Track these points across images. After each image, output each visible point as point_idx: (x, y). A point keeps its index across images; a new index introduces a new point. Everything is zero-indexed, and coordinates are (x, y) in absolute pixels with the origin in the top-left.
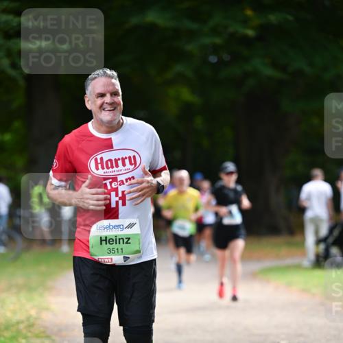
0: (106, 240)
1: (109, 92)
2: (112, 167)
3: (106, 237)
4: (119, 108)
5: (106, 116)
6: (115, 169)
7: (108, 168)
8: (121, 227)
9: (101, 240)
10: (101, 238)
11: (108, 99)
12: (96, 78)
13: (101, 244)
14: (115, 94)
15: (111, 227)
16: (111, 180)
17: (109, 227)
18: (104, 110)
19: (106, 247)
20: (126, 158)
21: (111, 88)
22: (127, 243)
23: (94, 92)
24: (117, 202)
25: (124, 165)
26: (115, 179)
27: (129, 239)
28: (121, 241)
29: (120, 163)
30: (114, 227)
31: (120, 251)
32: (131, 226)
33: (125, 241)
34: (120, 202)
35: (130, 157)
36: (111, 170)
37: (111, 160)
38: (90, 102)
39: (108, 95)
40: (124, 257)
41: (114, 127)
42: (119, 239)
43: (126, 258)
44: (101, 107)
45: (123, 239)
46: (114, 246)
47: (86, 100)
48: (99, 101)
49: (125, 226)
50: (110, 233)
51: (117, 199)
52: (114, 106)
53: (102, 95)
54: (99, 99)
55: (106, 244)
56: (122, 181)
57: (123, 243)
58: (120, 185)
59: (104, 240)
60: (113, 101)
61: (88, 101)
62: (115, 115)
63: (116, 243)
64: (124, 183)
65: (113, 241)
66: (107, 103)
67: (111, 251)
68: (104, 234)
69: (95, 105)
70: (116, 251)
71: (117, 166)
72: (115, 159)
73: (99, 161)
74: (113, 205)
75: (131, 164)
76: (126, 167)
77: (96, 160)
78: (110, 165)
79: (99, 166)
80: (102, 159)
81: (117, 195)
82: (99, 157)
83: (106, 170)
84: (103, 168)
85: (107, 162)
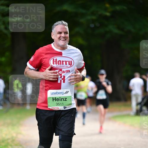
0: (55, 99)
2: (61, 64)
3: (55, 98)
4: (67, 39)
5: (61, 43)
6: (62, 65)
7: (59, 64)
8: (63, 93)
9: (53, 99)
10: (53, 98)
11: (63, 35)
12: (58, 25)
13: (53, 101)
15: (58, 93)
16: (59, 70)
17: (57, 93)
18: (60, 40)
19: (55, 102)
20: (67, 61)
21: (65, 30)
22: (65, 100)
23: (56, 31)
24: (61, 81)
25: (66, 64)
26: (61, 70)
27: (66, 98)
28: (63, 99)
29: (64, 63)
30: (59, 93)
31: (62, 104)
32: (67, 92)
33: (64, 99)
34: (62, 81)
35: (69, 61)
36: (60, 65)
37: (60, 61)
39: (63, 33)
40: (64, 107)
41: (64, 48)
42: (62, 99)
43: (65, 107)
44: (59, 38)
46: (59, 102)
48: (59, 35)
51: (61, 79)
52: (65, 38)
53: (60, 33)
54: (59, 34)
55: (55, 101)
56: (64, 71)
57: (63, 100)
58: (63, 73)
59: (54, 99)
60: (65, 36)
61: (53, 35)
62: (65, 43)
63: (60, 101)
64: (64, 73)
65: (59, 99)
66: (62, 37)
67: (58, 104)
68: (54, 96)
69: (57, 37)
70: (60, 104)
71: (63, 64)
72: (62, 61)
73: (55, 60)
74: (59, 82)
75: (69, 64)
76: (67, 65)
77: (54, 59)
78: (59, 63)
79: (55, 62)
80: (56, 59)
81: (61, 77)
82: (55, 59)
83: (57, 65)
84: (56, 64)
85: (58, 61)
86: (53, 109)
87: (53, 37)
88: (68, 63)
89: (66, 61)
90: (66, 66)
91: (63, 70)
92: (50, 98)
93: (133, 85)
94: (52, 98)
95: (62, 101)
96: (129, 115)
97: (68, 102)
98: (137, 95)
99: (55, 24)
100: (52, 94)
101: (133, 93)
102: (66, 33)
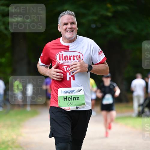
0: (66, 98)
1: (69, 22)
3: (67, 97)
4: (75, 31)
5: (68, 35)
6: (69, 61)
8: (74, 91)
9: (64, 99)
10: (64, 97)
11: (69, 26)
12: (63, 15)
13: (64, 100)
14: (73, 23)
15: (69, 92)
16: (66, 66)
17: (68, 91)
18: (67, 32)
19: (66, 102)
20: (75, 56)
21: (71, 21)
22: (77, 100)
23: (62, 22)
26: (68, 66)
27: (78, 97)
28: (74, 98)
29: (72, 58)
30: (70, 92)
32: (79, 91)
33: (77, 98)
35: (77, 56)
36: (67, 61)
37: (67, 56)
38: (60, 28)
39: (69, 24)
40: (76, 107)
41: (71, 41)
42: (73, 98)
44: (66, 30)
45: (75, 98)
47: (59, 26)
48: (65, 27)
49: (76, 91)
50: (69, 95)
51: (70, 76)
52: (72, 30)
53: (66, 24)
55: (67, 100)
57: (76, 100)
60: (71, 27)
61: (59, 27)
62: (72, 34)
63: (72, 100)
66: (68, 28)
68: (65, 95)
70: (72, 104)
72: (70, 56)
73: (61, 56)
75: (77, 59)
77: (60, 55)
78: (66, 59)
79: (61, 58)
80: (62, 55)
81: (70, 74)
82: (61, 54)
83: (64, 61)
84: (63, 60)
85: (65, 57)
95: (74, 100)
100: (63, 92)
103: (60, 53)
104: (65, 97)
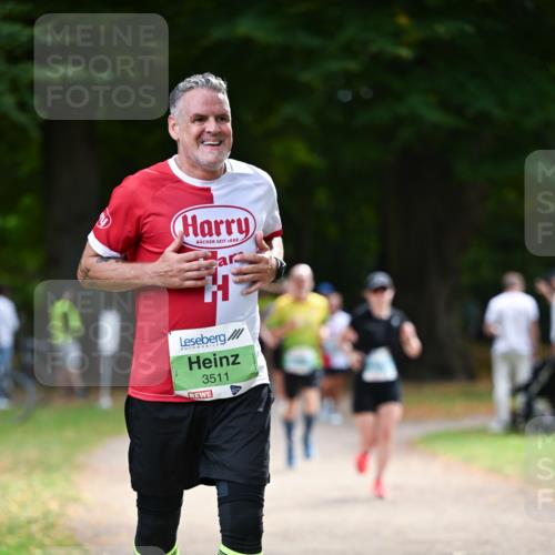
0: (198, 362)
1: (212, 114)
2: (211, 235)
3: (198, 357)
4: (227, 142)
5: (205, 154)
6: (215, 237)
7: (204, 235)
8: (222, 338)
9: (191, 363)
10: (190, 359)
12: (191, 88)
13: (191, 369)
15: (205, 340)
17: (202, 339)
18: (203, 143)
19: (199, 373)
20: (233, 221)
21: (217, 109)
22: (234, 363)
23: (187, 112)
24: (214, 294)
25: (229, 232)
26: (212, 255)
27: (237, 356)
28: (224, 361)
29: (223, 228)
30: (209, 340)
31: (224, 377)
32: (237, 334)
33: (231, 360)
34: (220, 294)
35: (239, 221)
36: (208, 238)
39: (212, 119)
40: (232, 387)
41: (213, 172)
42: (221, 359)
43: (235, 389)
44: (199, 139)
45: (227, 358)
46: (213, 370)
47: (171, 123)
48: (195, 128)
49: (227, 337)
50: (204, 350)
51: (215, 288)
52: (219, 137)
53: (201, 118)
54: (197, 123)
55: (200, 367)
56: (224, 259)
57: (228, 364)
58: (220, 265)
59: (196, 362)
60: (218, 130)
61: (174, 125)
62: (220, 153)
63: (216, 366)
64: (226, 264)
65: (210, 362)
66: (209, 132)
67: (209, 380)
68: (193, 351)
69: (188, 133)
70: (218, 378)
71: (218, 233)
72: (216, 222)
73: (190, 222)
74: (208, 298)
75: (241, 231)
76: (232, 237)
77: (185, 219)
78: (206, 231)
79: (191, 229)
80: (194, 218)
81: (215, 282)
82: (189, 215)
83: (200, 238)
84: (196, 235)
85: (202, 224)
86: (192, 396)
87: (174, 134)
88: (234, 227)
89: (227, 221)
90: (229, 238)
91: (221, 254)
92: (179, 358)
93: (500, 320)
94: (187, 360)
95: (221, 365)
96: (482, 432)
97: (244, 368)
98: (512, 358)
99: (181, 85)
100: (185, 344)
101: (500, 347)
102: (221, 118)
103: (187, 214)
104: (194, 359)
